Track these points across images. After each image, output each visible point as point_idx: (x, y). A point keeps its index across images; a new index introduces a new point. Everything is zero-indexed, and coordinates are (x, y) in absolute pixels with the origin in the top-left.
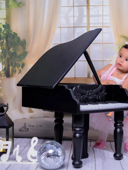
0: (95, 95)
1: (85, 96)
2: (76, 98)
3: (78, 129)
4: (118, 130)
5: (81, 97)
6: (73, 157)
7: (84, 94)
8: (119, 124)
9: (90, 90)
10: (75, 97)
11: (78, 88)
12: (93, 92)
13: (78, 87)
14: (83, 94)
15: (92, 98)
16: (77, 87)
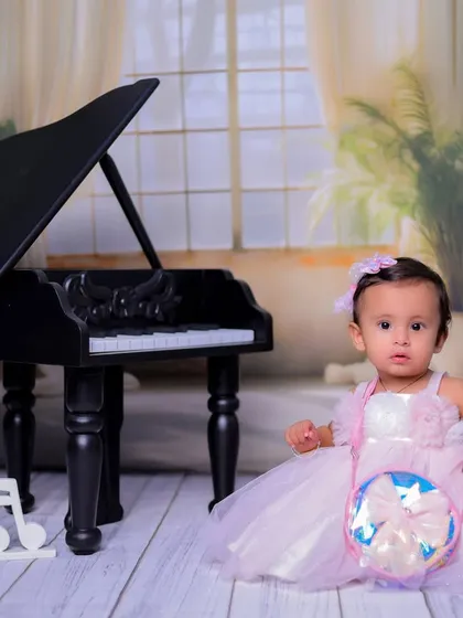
0: (141, 305)
1: (107, 310)
2: (77, 313)
3: (83, 420)
4: (223, 421)
5: (95, 312)
6: (70, 519)
7: (102, 301)
8: (223, 403)
9: (125, 288)
10: (73, 310)
11: (82, 282)
12: (134, 293)
13: (83, 276)
14: (98, 302)
15: (132, 314)
16: (80, 278)
